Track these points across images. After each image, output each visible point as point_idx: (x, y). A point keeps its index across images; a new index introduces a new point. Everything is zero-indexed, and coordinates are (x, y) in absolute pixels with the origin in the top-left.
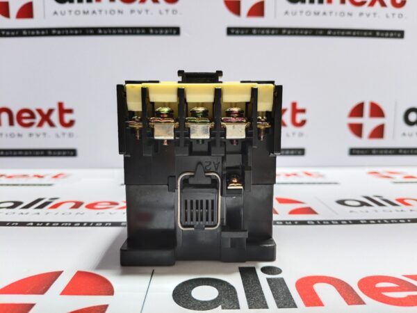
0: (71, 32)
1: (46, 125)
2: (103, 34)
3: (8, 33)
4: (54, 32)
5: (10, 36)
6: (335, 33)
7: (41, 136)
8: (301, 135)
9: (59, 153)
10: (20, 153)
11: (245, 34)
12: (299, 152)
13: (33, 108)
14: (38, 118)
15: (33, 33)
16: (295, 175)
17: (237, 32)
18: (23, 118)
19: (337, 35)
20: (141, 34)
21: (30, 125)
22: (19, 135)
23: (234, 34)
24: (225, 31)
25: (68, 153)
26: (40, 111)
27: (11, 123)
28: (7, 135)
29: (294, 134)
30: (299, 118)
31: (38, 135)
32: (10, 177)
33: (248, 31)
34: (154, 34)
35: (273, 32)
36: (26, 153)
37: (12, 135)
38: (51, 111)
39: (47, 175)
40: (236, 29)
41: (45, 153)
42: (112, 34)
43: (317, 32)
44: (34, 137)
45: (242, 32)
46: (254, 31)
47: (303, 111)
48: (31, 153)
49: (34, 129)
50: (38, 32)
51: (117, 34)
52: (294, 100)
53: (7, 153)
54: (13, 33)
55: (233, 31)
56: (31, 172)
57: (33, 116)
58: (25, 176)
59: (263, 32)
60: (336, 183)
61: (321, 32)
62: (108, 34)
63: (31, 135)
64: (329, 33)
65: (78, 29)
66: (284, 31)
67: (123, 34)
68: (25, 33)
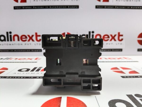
0: (40, 7)
1: (31, 41)
2: (51, 8)
3: (17, 8)
4: (34, 7)
5: (18, 9)
6: (133, 8)
7: (29, 44)
8: (121, 44)
9: (36, 51)
10: (22, 51)
11: (102, 8)
12: (120, 50)
13: (26, 35)
14: (28, 38)
15: (26, 8)
16: (121, 58)
17: (99, 7)
18: (23, 38)
19: (134, 9)
20: (65, 8)
21: (25, 41)
22: (21, 44)
23: (98, 8)
24: (95, 7)
25: (39, 50)
26: (29, 36)
27: (19, 40)
28: (17, 44)
29: (119, 44)
30: (121, 38)
31: (28, 44)
32: (19, 59)
33: (103, 7)
34: (69, 8)
35: (112, 7)
36: (24, 51)
37: (19, 44)
38: (33, 36)
39: (33, 58)
40: (99, 6)
41: (30, 51)
42: (55, 8)
43: (127, 8)
44: (27, 45)
45: (101, 7)
46: (105, 7)
47: (122, 35)
48: (25, 51)
49: (26, 42)
50: (28, 8)
51: (56, 8)
52: (119, 31)
53: (17, 51)
54: (19, 8)
55: (98, 7)
56: (27, 57)
57: (26, 38)
58: (25, 59)
59: (108, 7)
60: (137, 62)
61: (129, 7)
62: (53, 8)
63: (25, 44)
64: (132, 8)
65: (42, 6)
66: (116, 7)
67: (59, 8)
68: (23, 8)
